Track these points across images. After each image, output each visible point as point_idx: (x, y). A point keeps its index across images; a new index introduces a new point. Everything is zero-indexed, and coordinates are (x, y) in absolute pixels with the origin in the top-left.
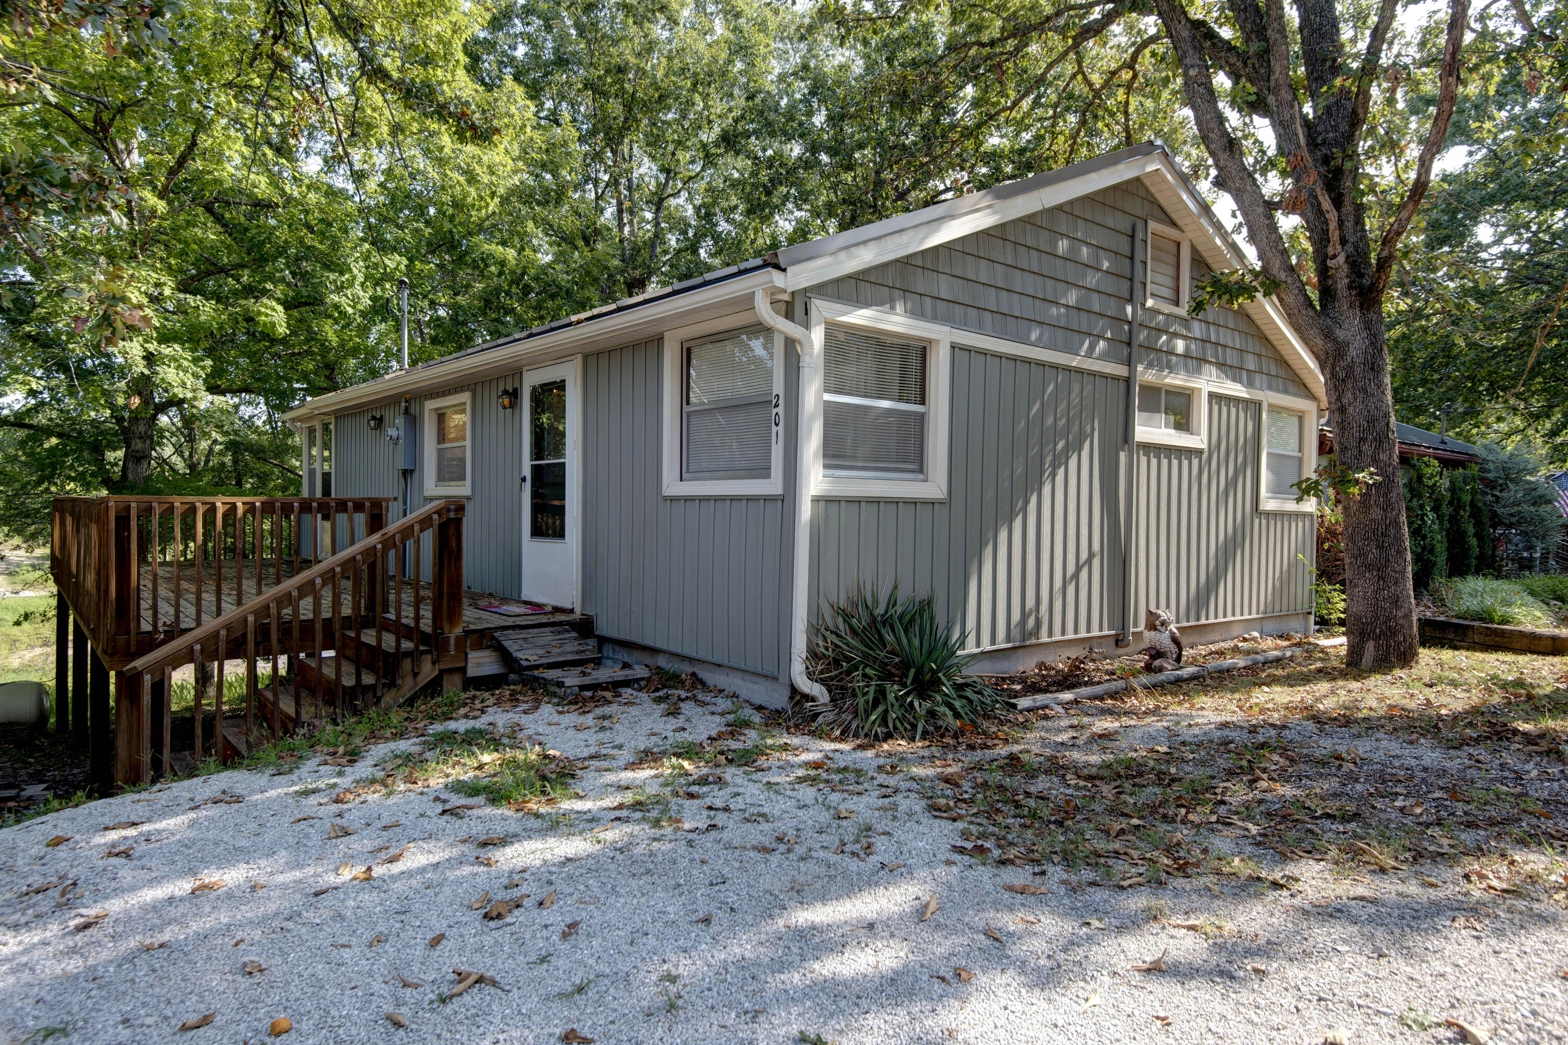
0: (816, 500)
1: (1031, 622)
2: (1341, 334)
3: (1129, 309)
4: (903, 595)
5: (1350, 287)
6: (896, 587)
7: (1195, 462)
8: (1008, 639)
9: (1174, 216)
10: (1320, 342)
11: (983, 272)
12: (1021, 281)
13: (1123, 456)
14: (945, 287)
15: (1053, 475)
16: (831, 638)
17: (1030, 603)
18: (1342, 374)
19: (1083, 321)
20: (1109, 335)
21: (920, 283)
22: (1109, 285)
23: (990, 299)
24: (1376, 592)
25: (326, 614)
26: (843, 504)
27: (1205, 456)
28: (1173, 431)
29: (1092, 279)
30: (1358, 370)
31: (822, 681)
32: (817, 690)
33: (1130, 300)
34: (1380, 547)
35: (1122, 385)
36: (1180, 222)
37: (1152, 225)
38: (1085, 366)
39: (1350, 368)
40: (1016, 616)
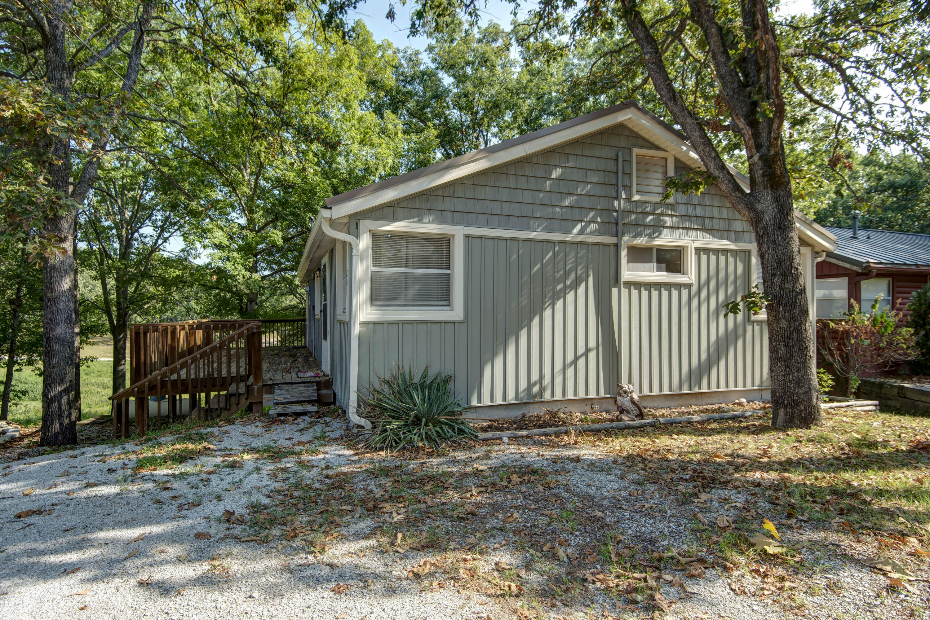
0: (363, 324)
1: (536, 389)
2: (759, 207)
3: (616, 203)
4: (433, 372)
5: (763, 176)
6: (426, 368)
7: (685, 292)
8: (517, 397)
9: (656, 143)
10: (747, 213)
11: (489, 193)
12: (521, 196)
13: (615, 291)
14: (458, 205)
15: (553, 305)
16: (377, 396)
17: (535, 377)
18: (761, 233)
19: (577, 214)
20: (599, 220)
21: (440, 204)
22: (599, 190)
23: (496, 208)
24: (784, 376)
25: (193, 377)
26: (386, 325)
27: (694, 289)
28: (665, 273)
29: (583, 190)
30: (770, 230)
31: (367, 418)
32: (363, 422)
33: (616, 198)
34: (786, 346)
35: (613, 249)
36: (662, 146)
37: (636, 151)
38: (579, 240)
39: (765, 228)
40: (523, 385)
